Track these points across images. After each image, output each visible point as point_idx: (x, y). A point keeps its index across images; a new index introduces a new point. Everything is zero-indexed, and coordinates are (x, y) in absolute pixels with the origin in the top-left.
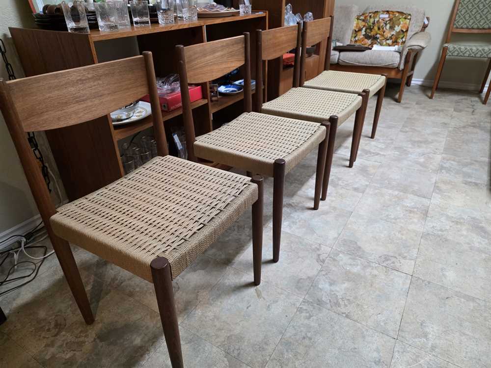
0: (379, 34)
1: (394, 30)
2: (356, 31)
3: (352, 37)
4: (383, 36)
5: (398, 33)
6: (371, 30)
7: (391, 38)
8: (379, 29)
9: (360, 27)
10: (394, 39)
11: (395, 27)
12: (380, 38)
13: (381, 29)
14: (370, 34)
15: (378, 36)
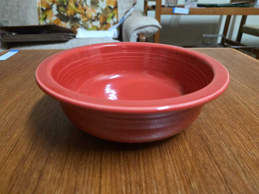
0: (79, 13)
1: (98, 6)
2: (42, 9)
3: (40, 19)
4: (85, 15)
5: (105, 11)
6: (65, 7)
7: (97, 18)
8: (77, 6)
9: (48, 4)
10: (101, 20)
11: (98, 2)
12: (82, 20)
13: (80, 6)
14: (66, 14)
15: (78, 16)
